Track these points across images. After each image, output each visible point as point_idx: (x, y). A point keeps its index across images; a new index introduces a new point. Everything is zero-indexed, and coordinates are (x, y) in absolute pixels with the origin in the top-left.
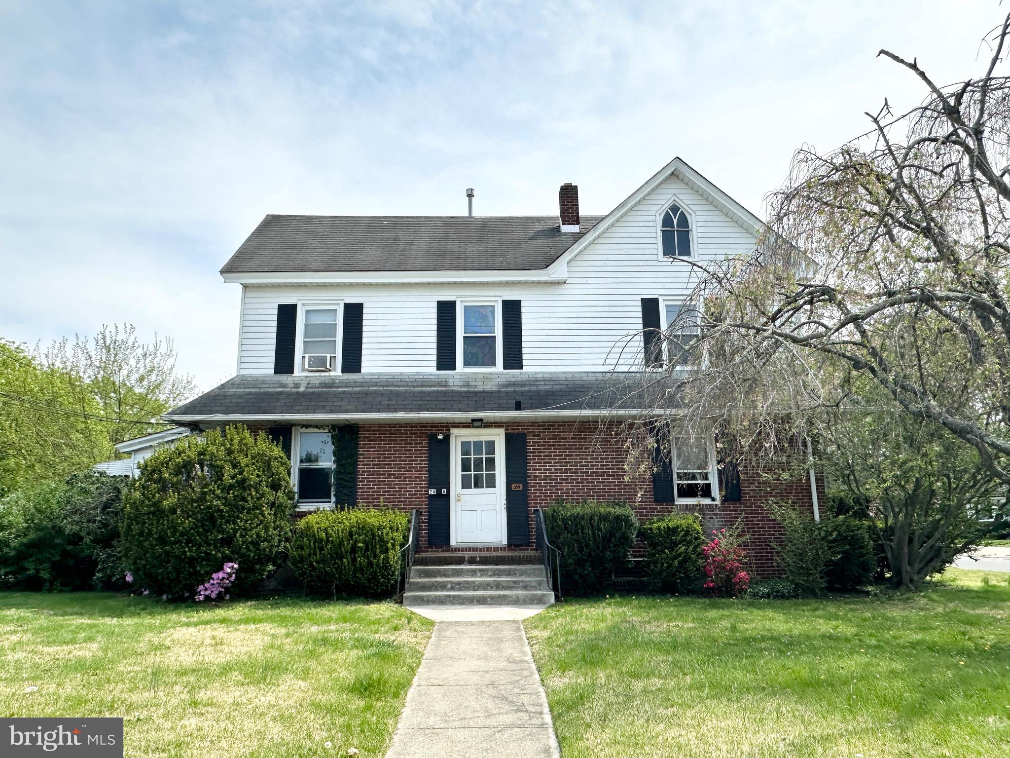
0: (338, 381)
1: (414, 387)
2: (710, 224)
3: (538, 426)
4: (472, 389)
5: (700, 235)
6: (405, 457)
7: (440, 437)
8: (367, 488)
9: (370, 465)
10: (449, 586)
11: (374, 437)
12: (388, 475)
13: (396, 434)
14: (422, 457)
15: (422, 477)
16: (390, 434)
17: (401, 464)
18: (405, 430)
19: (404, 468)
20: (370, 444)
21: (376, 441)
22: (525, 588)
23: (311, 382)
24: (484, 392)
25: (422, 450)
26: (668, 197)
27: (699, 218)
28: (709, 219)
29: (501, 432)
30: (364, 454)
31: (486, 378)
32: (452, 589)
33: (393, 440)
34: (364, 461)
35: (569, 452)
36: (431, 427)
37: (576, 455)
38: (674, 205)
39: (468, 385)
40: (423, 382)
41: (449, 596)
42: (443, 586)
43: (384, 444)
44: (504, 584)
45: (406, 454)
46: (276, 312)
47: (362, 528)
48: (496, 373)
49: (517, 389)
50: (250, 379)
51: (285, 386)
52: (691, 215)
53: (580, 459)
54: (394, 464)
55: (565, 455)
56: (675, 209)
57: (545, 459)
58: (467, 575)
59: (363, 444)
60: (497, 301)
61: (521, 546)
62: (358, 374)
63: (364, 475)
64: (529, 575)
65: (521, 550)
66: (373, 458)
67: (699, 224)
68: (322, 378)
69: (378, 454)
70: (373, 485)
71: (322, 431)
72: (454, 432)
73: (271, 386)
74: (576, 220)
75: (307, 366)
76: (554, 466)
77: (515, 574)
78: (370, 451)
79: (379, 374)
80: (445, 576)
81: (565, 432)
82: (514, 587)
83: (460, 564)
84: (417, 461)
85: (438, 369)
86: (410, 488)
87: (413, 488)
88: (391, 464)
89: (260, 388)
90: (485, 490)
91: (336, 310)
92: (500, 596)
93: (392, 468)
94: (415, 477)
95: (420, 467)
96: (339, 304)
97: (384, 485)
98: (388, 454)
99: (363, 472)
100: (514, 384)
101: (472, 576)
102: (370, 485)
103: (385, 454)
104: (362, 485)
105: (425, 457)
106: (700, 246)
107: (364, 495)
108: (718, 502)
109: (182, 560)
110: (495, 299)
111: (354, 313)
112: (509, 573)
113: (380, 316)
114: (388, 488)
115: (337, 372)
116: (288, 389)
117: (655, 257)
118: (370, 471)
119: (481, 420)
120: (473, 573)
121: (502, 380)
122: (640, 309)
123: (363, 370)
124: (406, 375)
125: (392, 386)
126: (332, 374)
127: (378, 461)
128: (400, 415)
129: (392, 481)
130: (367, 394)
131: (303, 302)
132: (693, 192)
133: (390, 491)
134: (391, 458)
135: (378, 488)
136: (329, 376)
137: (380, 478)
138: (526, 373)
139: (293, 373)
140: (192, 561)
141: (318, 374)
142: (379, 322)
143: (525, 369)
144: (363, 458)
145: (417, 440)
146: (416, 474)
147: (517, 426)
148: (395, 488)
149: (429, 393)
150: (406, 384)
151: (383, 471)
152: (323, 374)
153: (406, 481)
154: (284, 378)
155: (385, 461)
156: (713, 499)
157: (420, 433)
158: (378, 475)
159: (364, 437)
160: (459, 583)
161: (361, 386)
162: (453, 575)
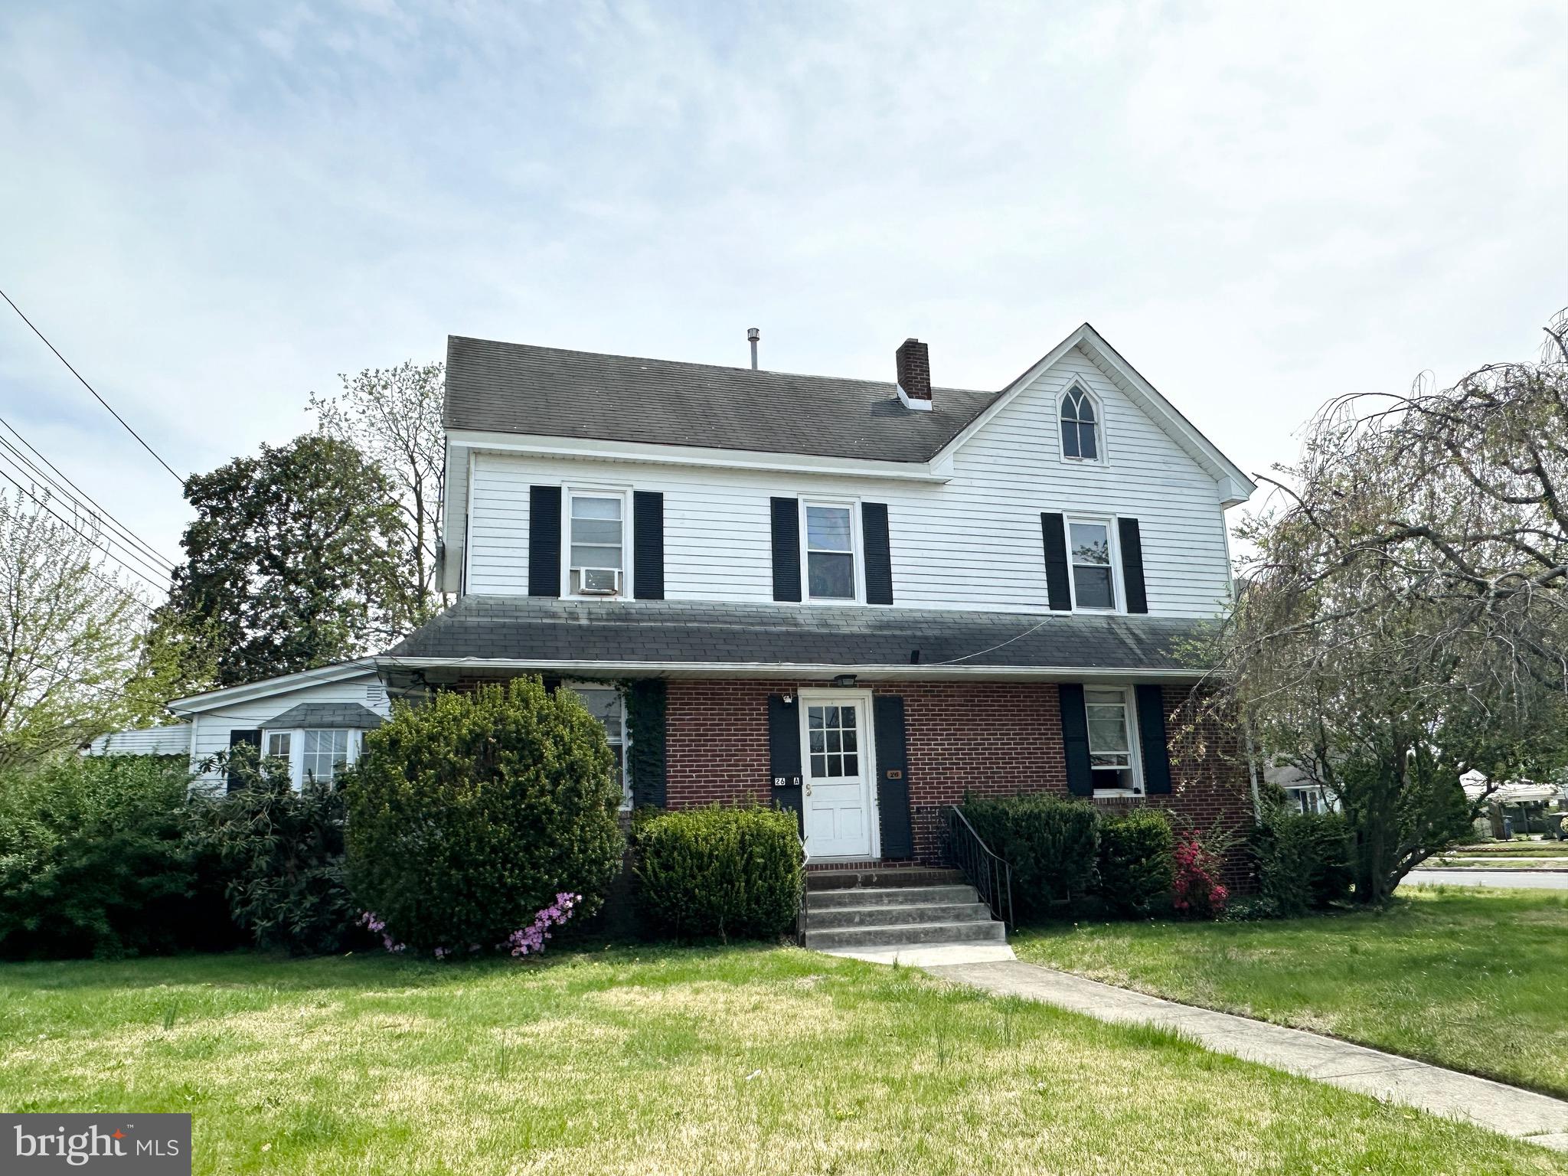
0: (634, 611)
1: (752, 624)
2: (1122, 418)
3: (918, 686)
4: (834, 631)
5: (1109, 432)
6: (735, 730)
7: (788, 700)
8: (681, 777)
9: (684, 740)
10: (857, 919)
11: (689, 699)
12: (712, 756)
13: (722, 694)
14: (760, 730)
15: (761, 760)
16: (712, 694)
17: (730, 740)
18: (734, 689)
19: (734, 745)
20: (684, 709)
21: (691, 704)
22: (958, 917)
23: (594, 611)
24: (852, 636)
25: (760, 720)
26: (1071, 375)
27: (1107, 409)
28: (1120, 411)
29: (867, 694)
30: (675, 725)
31: (845, 613)
32: (862, 923)
33: (717, 704)
34: (675, 735)
35: (960, 725)
36: (771, 685)
37: (969, 730)
38: (1076, 388)
39: (826, 625)
40: (759, 617)
41: (869, 933)
42: (848, 920)
43: (705, 709)
44: (930, 913)
45: (736, 725)
46: (527, 497)
47: (758, 834)
48: (857, 609)
49: (898, 633)
50: (492, 602)
51: (554, 615)
52: (1097, 403)
53: (974, 734)
54: (720, 740)
55: (955, 729)
56: (1076, 392)
57: (929, 735)
58: (871, 903)
59: (674, 709)
60: (853, 504)
61: (901, 859)
62: (659, 601)
63: (676, 756)
64: (952, 900)
65: (901, 866)
66: (689, 730)
67: (1108, 417)
68: (607, 606)
69: (696, 725)
70: (690, 771)
71: (605, 687)
72: (803, 693)
73: (532, 614)
74: (927, 393)
75: (583, 586)
76: (940, 746)
77: (934, 899)
78: (683, 720)
79: (691, 602)
80: (840, 904)
81: (953, 696)
82: (943, 917)
83: (850, 887)
84: (752, 735)
85: (776, 599)
86: (744, 776)
87: (749, 775)
88: (715, 740)
89: (517, 617)
90: (844, 779)
91: (618, 501)
92: (936, 931)
93: (717, 746)
94: (751, 760)
95: (758, 745)
96: (624, 492)
97: (706, 771)
98: (711, 725)
99: (674, 751)
100: (887, 625)
101: (877, 903)
102: (685, 771)
103: (706, 725)
104: (674, 771)
105: (765, 730)
106: (1111, 447)
107: (677, 787)
108: (1143, 795)
109: (494, 891)
110: (853, 501)
111: (649, 507)
112: (925, 898)
113: (688, 515)
114: (713, 776)
115: (628, 597)
116: (563, 621)
117: (1055, 457)
118: (684, 751)
119: (853, 676)
120: (878, 899)
121: (869, 618)
122: (1039, 527)
123: (667, 596)
124: (732, 606)
125: (719, 622)
126: (620, 599)
127: (696, 735)
128: (752, 666)
129: (718, 766)
130: (689, 633)
131: (571, 484)
132: (1099, 372)
133: (716, 781)
134: (715, 730)
135: (697, 777)
136: (616, 602)
137: (700, 761)
138: (897, 610)
139: (559, 595)
140: (511, 893)
141: (597, 599)
142: (688, 524)
143: (896, 604)
144: (673, 730)
145: (752, 704)
146: (753, 755)
147: (891, 686)
148: (723, 776)
149: (778, 635)
150: (737, 620)
151: (705, 751)
152: (606, 599)
153: (738, 766)
154: (546, 602)
155: (707, 735)
156: (1137, 791)
157: (757, 694)
158: (696, 756)
159: (673, 699)
160: (871, 914)
161: (673, 620)
162: (851, 904)
